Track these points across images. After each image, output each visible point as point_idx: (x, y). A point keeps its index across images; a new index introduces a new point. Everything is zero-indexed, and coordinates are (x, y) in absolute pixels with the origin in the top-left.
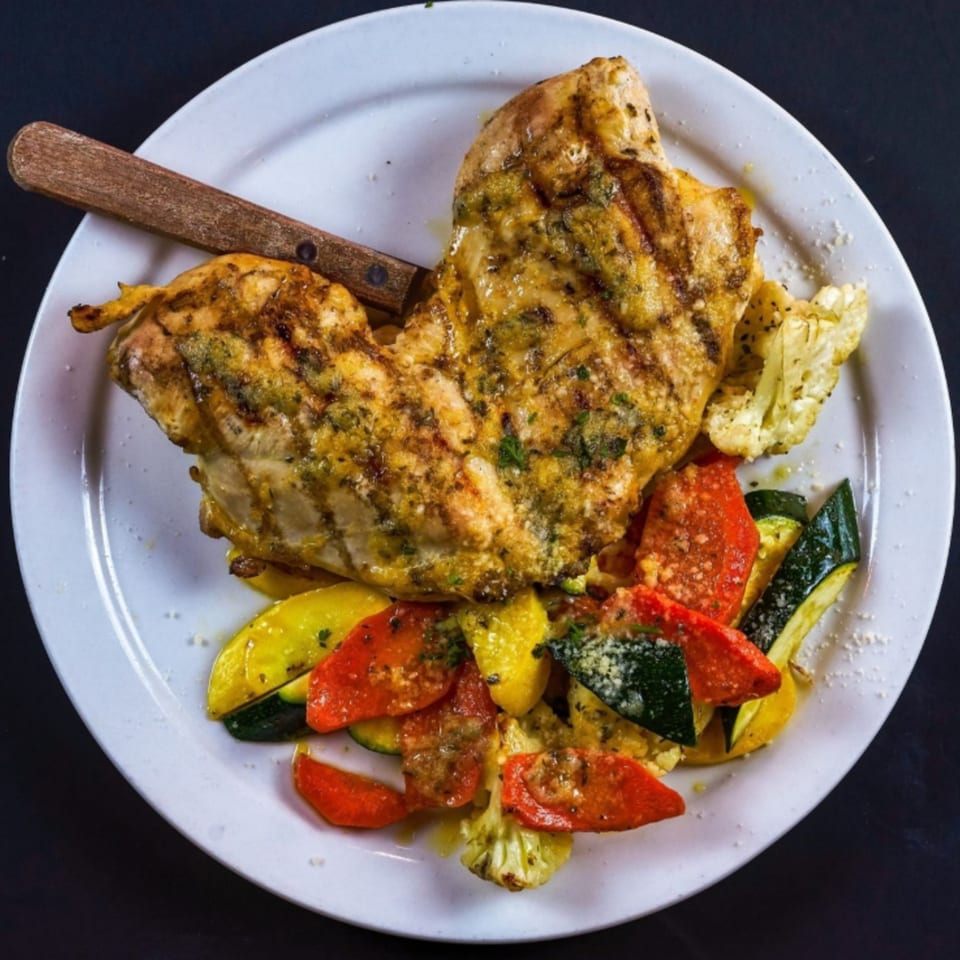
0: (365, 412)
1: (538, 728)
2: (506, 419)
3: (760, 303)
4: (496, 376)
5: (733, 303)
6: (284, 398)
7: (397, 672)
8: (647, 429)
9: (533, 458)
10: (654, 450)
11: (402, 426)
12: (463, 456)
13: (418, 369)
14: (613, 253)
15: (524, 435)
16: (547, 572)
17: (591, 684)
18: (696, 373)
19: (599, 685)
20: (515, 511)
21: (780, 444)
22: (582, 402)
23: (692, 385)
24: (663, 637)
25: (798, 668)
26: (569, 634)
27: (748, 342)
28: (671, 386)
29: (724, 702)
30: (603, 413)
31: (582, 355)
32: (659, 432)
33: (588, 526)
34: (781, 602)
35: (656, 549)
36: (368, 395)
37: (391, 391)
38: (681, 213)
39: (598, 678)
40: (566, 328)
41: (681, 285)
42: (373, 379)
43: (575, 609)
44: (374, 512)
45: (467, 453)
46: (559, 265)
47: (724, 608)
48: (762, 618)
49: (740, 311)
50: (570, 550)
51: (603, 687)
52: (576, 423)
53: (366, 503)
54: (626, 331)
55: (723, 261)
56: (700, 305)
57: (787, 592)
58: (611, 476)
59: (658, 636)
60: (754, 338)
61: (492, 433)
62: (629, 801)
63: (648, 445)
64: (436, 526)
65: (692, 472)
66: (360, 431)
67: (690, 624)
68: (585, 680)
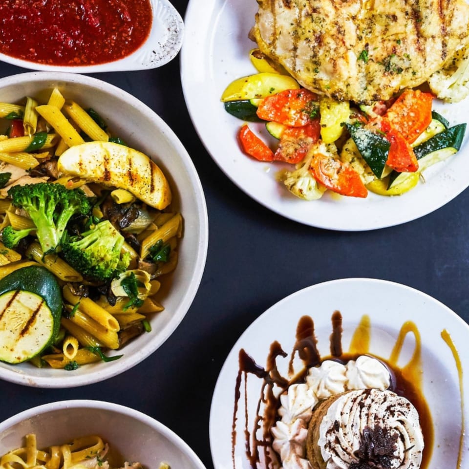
0: (324, 20)
1: (329, 152)
2: (367, 45)
3: (466, 50)
4: (370, 30)
5: (458, 43)
6: (301, 3)
7: (293, 112)
8: (411, 71)
9: (371, 61)
10: (410, 78)
11: (334, 31)
12: (348, 49)
13: (346, 16)
14: (427, 8)
15: (371, 53)
16: (359, 99)
17: (356, 141)
18: (435, 60)
19: (359, 142)
20: (358, 74)
21: (451, 98)
22: (394, 51)
23: (432, 63)
24: (386, 138)
25: (422, 176)
26: (355, 124)
27: (456, 61)
28: (425, 60)
29: (396, 168)
30: (400, 58)
31: (401, 37)
32: (414, 73)
33: (379, 90)
34: (428, 147)
35: (395, 111)
36: (327, 16)
37: (334, 19)
38: (455, 6)
39: (359, 140)
40: (400, 25)
41: (444, 29)
42: (330, 12)
43: (359, 118)
44: (312, 53)
45: (350, 49)
46: (407, 4)
47: (410, 138)
48: (419, 150)
49: (459, 48)
50: (369, 96)
51: (360, 143)
52: (390, 56)
53: (311, 49)
54: (419, 35)
55: (461, 28)
56: (447, 38)
57: (431, 145)
58: (393, 78)
59: (385, 137)
60: (458, 60)
61: (360, 47)
62: (350, 186)
63: (409, 75)
64: (330, 67)
65: (418, 92)
66: (320, 25)
67: (397, 137)
68: (355, 138)
